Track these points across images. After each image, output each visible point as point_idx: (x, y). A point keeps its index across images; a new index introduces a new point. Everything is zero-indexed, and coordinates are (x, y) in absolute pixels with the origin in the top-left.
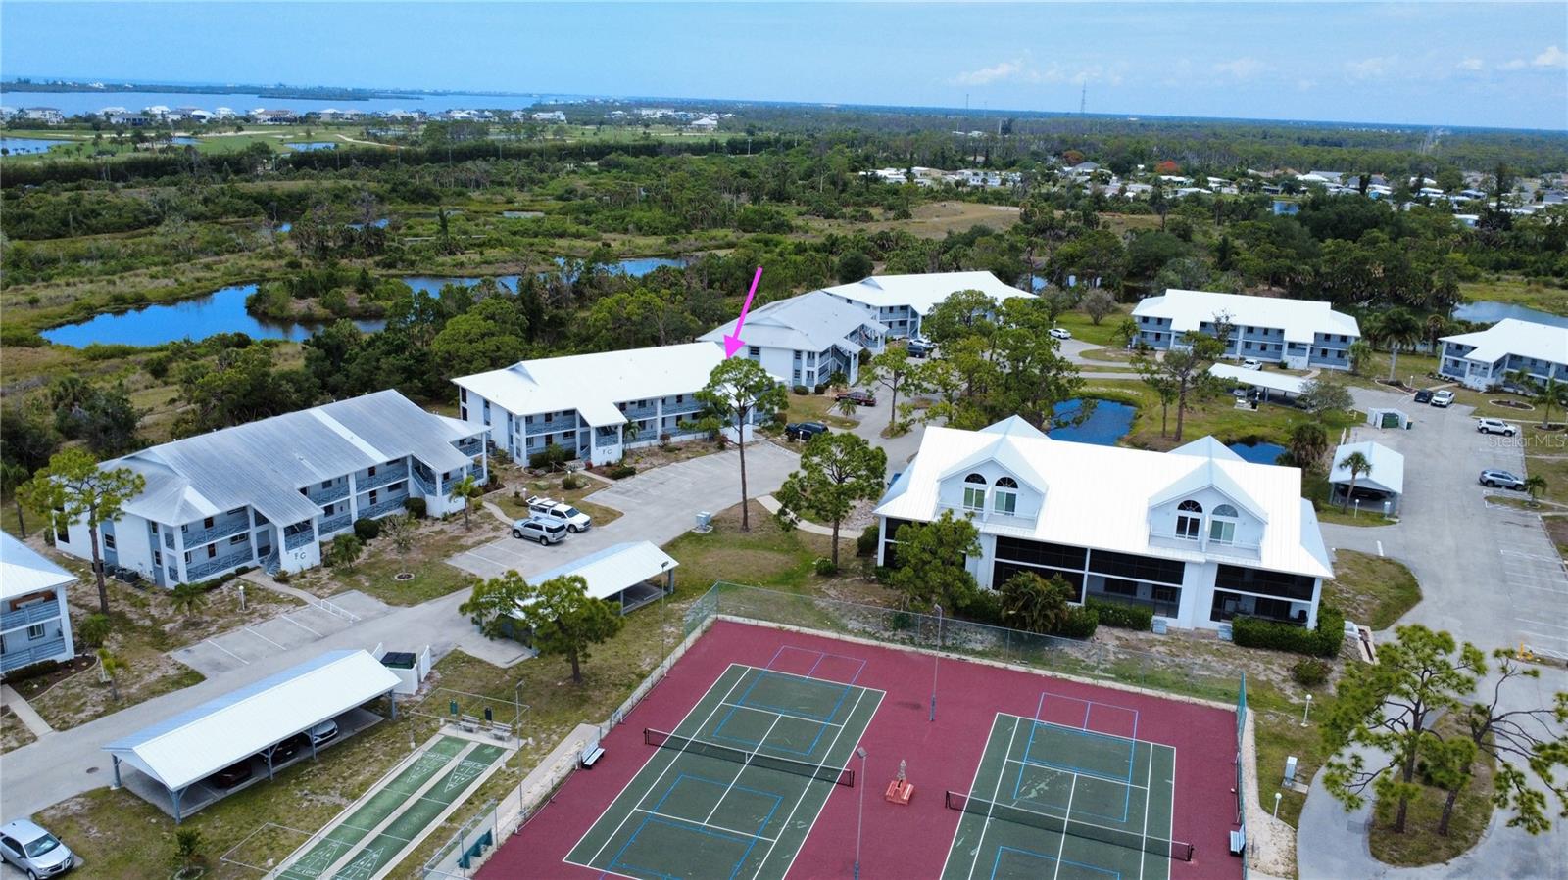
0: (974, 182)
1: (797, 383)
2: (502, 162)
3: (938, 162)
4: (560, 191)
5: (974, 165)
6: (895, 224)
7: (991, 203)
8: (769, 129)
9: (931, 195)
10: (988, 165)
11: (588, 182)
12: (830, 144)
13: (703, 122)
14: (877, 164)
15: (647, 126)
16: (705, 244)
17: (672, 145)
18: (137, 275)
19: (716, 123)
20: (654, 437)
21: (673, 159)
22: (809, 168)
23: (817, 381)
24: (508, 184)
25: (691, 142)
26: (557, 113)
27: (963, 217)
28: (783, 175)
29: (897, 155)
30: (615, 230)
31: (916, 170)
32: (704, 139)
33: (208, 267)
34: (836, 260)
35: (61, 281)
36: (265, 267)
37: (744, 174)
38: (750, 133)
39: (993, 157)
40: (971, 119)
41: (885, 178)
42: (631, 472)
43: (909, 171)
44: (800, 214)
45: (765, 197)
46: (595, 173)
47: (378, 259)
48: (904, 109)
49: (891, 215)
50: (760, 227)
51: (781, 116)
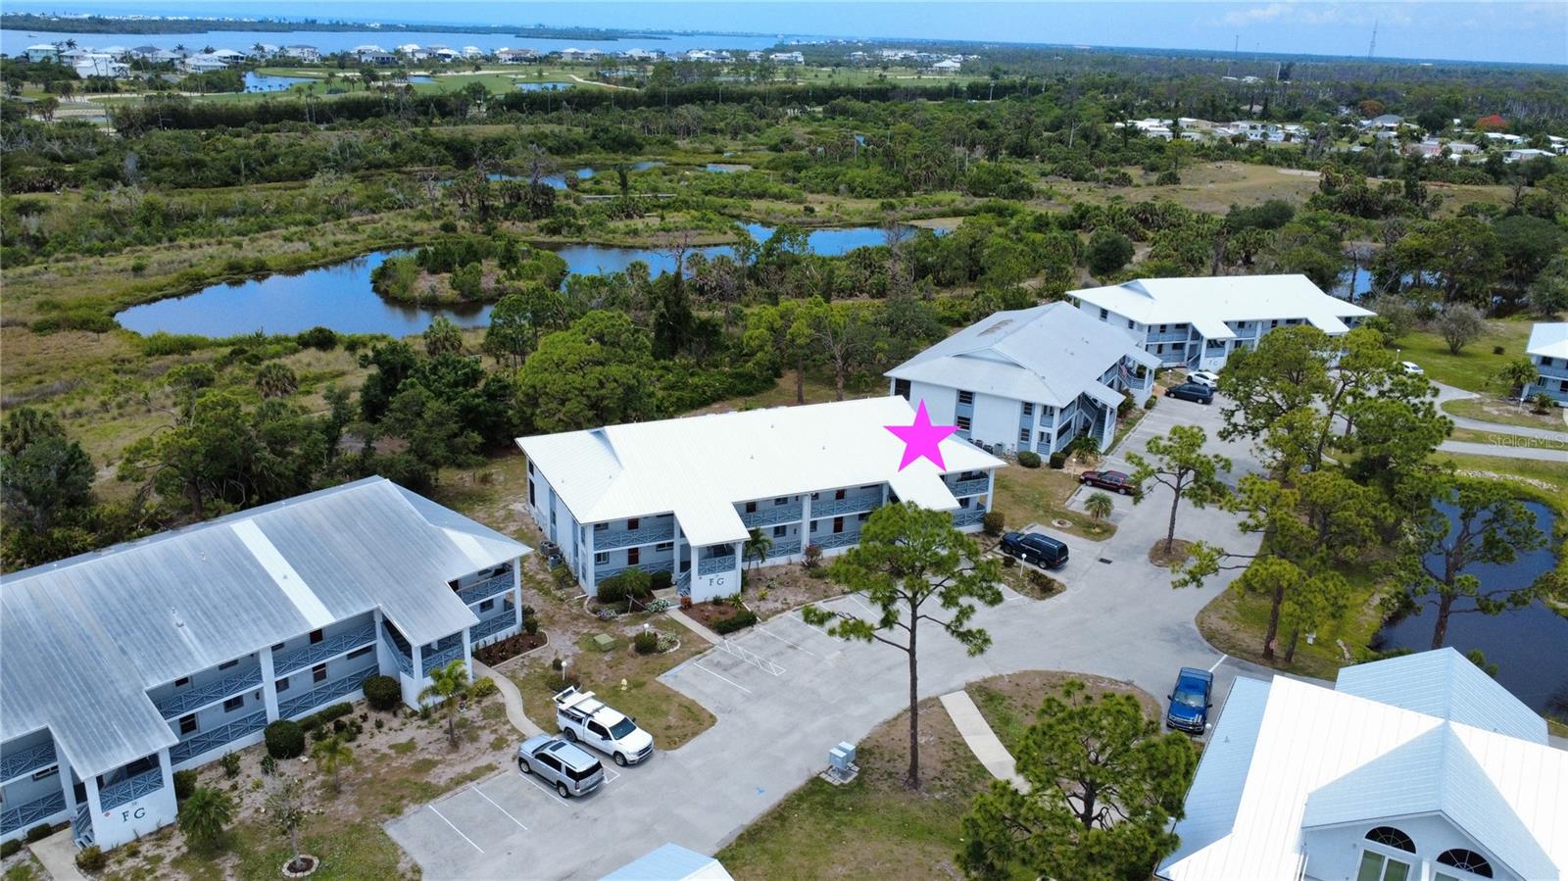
0: (1255, 136)
1: (1024, 449)
2: (720, 106)
3: (1206, 111)
4: (776, 140)
5: (1249, 116)
6: (1160, 190)
7: (1279, 164)
8: (1016, 72)
9: (1203, 153)
10: (1266, 116)
11: (808, 130)
12: (1082, 90)
13: (946, 63)
14: (1135, 112)
15: (885, 68)
16: (927, 211)
17: (906, 89)
18: (272, 237)
19: (958, 65)
20: (797, 550)
21: (905, 105)
22: (1056, 117)
23: (1053, 448)
24: (722, 131)
25: (928, 86)
26: (795, 54)
27: (1243, 184)
28: (1026, 126)
29: (1159, 103)
30: (824, 190)
31: (1184, 121)
32: (943, 82)
33: (354, 228)
34: (1085, 238)
35: (185, 242)
36: (416, 229)
37: (982, 124)
38: (994, 76)
39: (1272, 106)
40: (1242, 63)
41: (1147, 131)
42: (749, 621)
43: (1176, 123)
44: (1044, 174)
45: (1004, 152)
46: (819, 120)
47: (544, 221)
48: (1163, 51)
49: (1154, 177)
50: (993, 191)
51: (1029, 58)
